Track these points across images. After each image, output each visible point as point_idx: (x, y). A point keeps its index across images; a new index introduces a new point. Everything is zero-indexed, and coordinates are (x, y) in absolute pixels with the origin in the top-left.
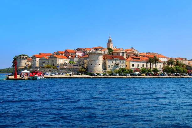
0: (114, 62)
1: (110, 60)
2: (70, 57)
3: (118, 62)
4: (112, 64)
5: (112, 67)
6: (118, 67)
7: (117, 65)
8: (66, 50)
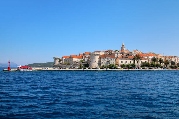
0: (106, 60)
1: (104, 58)
2: (84, 57)
3: (110, 60)
4: (104, 61)
5: (105, 63)
6: (109, 63)
7: (108, 62)
8: (84, 53)
